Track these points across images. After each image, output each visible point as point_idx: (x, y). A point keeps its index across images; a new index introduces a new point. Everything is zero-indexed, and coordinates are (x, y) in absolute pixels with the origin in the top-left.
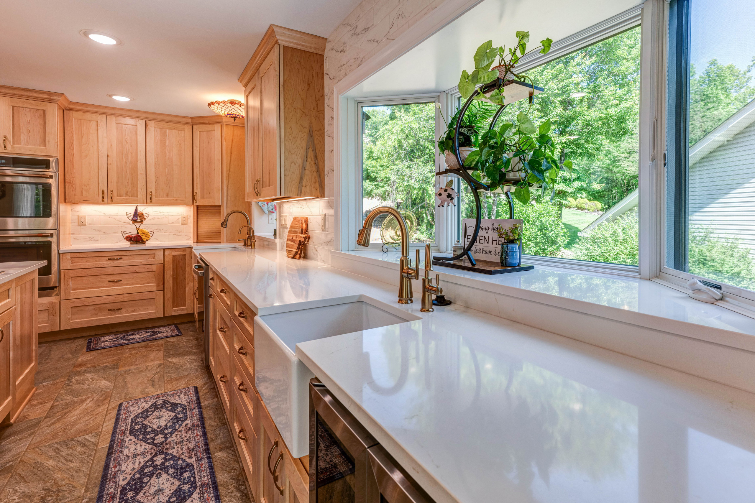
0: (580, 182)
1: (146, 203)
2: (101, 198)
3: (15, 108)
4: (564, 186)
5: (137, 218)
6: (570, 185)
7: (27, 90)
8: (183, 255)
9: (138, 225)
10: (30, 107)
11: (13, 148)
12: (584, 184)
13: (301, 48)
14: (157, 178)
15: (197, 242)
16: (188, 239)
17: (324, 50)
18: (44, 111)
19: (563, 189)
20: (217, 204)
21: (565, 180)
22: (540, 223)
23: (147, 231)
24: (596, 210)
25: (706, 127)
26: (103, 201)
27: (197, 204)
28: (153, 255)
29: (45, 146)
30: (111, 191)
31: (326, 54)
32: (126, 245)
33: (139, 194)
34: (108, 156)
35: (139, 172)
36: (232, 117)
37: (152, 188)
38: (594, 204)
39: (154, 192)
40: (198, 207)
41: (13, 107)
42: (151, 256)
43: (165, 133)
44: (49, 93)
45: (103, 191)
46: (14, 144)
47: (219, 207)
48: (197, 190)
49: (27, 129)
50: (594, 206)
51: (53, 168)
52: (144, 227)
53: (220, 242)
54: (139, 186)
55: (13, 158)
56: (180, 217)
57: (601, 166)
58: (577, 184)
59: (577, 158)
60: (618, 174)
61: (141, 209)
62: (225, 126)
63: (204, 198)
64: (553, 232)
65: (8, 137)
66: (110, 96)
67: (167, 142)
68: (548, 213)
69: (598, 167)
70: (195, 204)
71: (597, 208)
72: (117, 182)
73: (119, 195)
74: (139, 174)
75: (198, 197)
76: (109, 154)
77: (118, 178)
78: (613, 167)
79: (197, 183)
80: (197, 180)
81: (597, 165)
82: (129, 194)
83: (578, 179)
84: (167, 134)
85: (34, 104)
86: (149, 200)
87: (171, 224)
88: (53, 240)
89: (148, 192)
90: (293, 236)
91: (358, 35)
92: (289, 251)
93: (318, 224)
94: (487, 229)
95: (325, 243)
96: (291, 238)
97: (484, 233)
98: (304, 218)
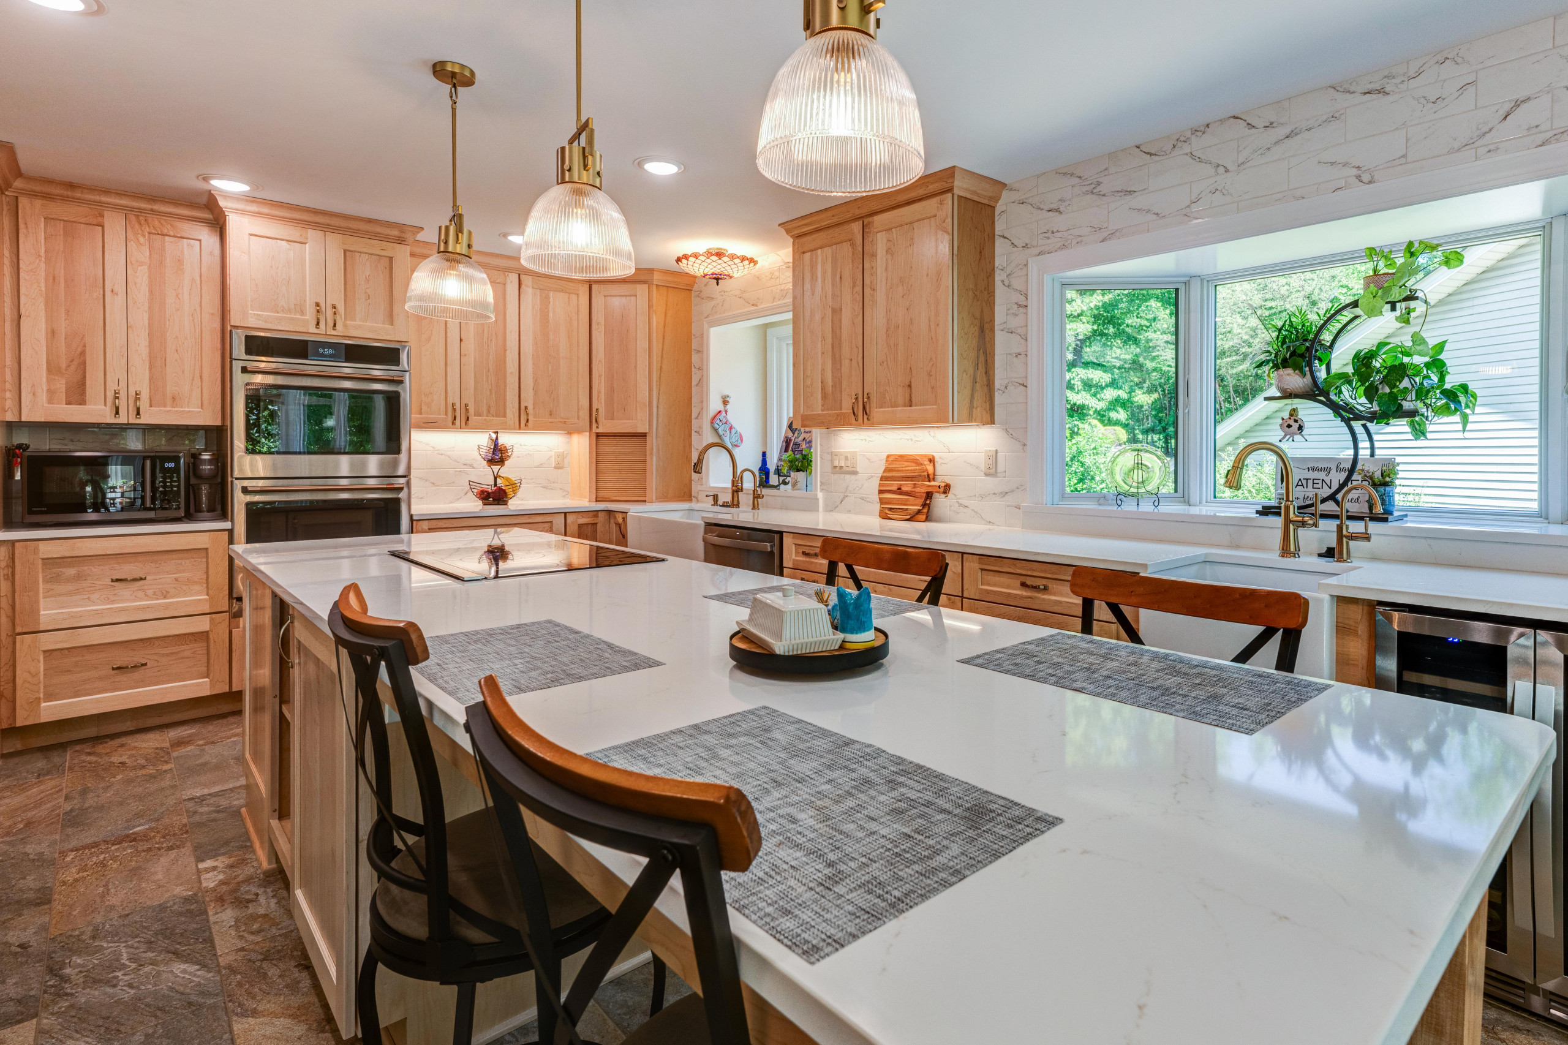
0: (1116, 391)
1: (520, 428)
2: (450, 418)
3: (348, 253)
4: (1088, 396)
5: (497, 456)
6: (1098, 396)
7: (370, 221)
8: (593, 524)
9: (496, 468)
10: (370, 251)
11: (345, 326)
12: (1123, 395)
13: (976, 198)
14: (536, 381)
15: (597, 501)
16: (564, 496)
17: (997, 202)
18: (391, 258)
19: (1087, 403)
20: (640, 430)
21: (1088, 385)
22: (1082, 467)
23: (513, 477)
24: (1118, 443)
25: (1311, 289)
26: (453, 423)
27: (600, 430)
28: (549, 524)
29: (392, 324)
30: (466, 405)
31: (999, 208)
32: (474, 506)
33: (508, 411)
34: (461, 340)
35: (509, 371)
36: (715, 278)
37: (528, 401)
38: (1113, 432)
39: (530, 408)
40: (598, 435)
41: (345, 251)
42: (547, 525)
43: (548, 298)
44: (401, 227)
45: (453, 405)
46: (346, 319)
47: (643, 435)
48: (600, 404)
49: (366, 292)
50: (1112, 436)
51: (403, 365)
52: (508, 471)
53: (645, 501)
54: (508, 398)
55: (347, 345)
56: (553, 453)
57: (1122, 357)
58: (1110, 394)
59: (1111, 347)
60: (1154, 374)
61: (505, 439)
62: (654, 287)
63: (612, 419)
64: (1104, 485)
65: (338, 306)
66: (505, 235)
67: (551, 315)
68: (1095, 448)
69: (1116, 358)
70: (595, 430)
71: (1118, 440)
72: (476, 389)
73: (478, 414)
74: (508, 375)
75: (601, 419)
76: (462, 337)
77: (476, 382)
78: (1145, 359)
79: (599, 392)
80: (600, 385)
81: (1114, 356)
82: (493, 410)
83: (1113, 384)
84: (551, 300)
85: (376, 246)
86: (524, 422)
87: (538, 467)
88: (402, 495)
89: (523, 407)
90: (901, 485)
91: (1104, 195)
92: (891, 509)
93: (971, 465)
94: (1328, 470)
95: (995, 494)
96: (895, 488)
97: (1321, 475)
98: (925, 456)
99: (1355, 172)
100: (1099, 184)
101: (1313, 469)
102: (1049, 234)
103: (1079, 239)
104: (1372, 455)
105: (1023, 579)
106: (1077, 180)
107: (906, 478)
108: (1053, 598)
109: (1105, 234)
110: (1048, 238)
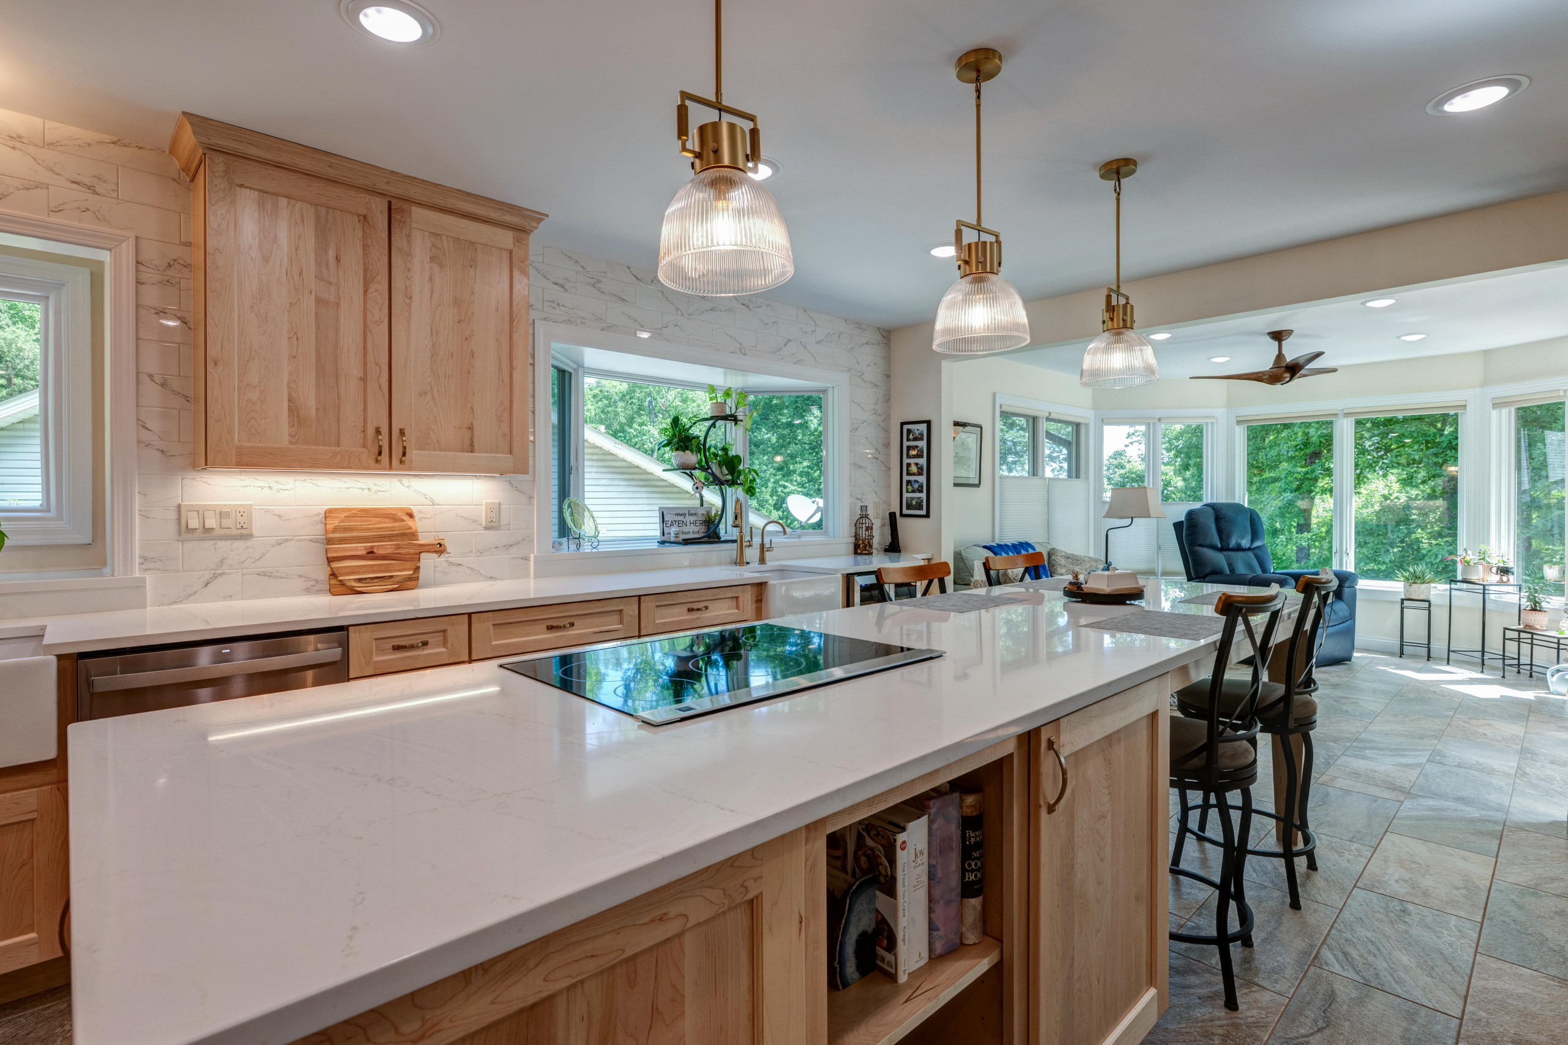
90: (372, 547)
91: (603, 293)
92: (360, 580)
93: (466, 518)
94: (684, 515)
95: (497, 547)
96: (363, 552)
97: (681, 518)
98: (401, 509)
99: (738, 345)
100: (599, 281)
101: (677, 515)
102: (555, 305)
103: (583, 321)
104: (702, 505)
105: (690, 606)
106: (581, 269)
107: (381, 538)
108: (713, 614)
109: (605, 325)
110: (555, 308)
